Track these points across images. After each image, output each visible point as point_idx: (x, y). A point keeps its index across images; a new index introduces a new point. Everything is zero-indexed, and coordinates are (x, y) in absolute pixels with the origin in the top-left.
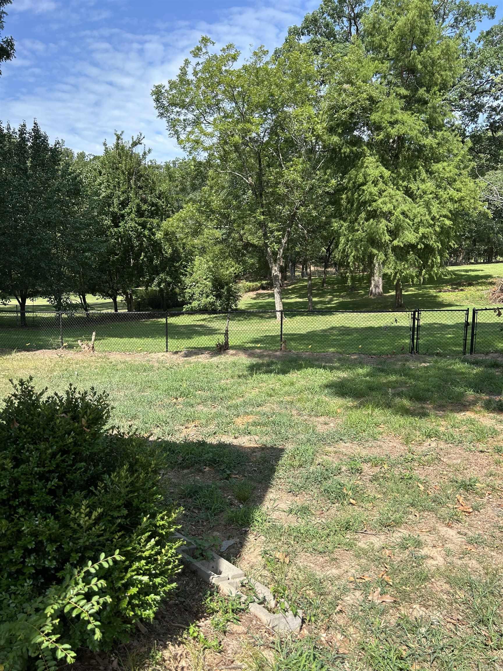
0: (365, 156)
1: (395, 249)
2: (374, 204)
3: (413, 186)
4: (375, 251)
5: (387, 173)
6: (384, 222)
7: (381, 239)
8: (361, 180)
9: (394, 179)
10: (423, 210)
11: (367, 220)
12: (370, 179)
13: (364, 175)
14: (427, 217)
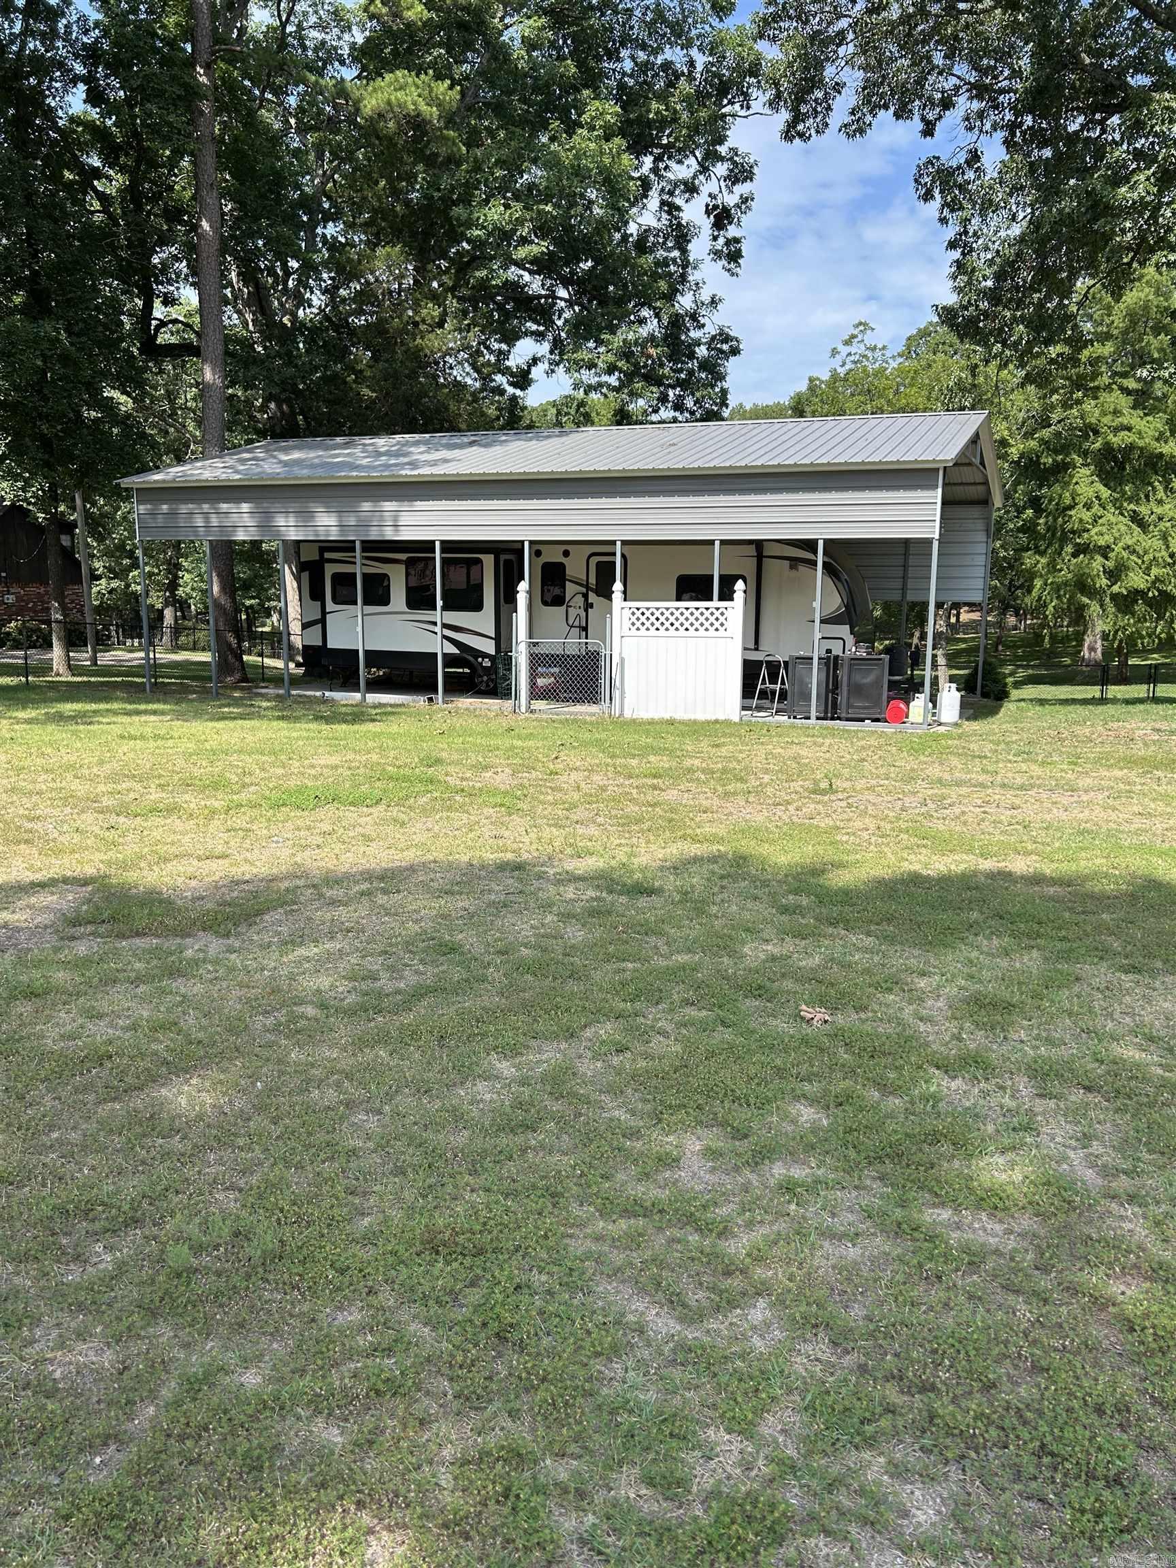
0: (1075, 467)
1: (1114, 597)
2: (1086, 535)
3: (1143, 510)
4: (1086, 600)
5: (1105, 493)
6: (1099, 559)
7: (1095, 584)
8: (1068, 502)
9: (1117, 500)
10: (1157, 543)
11: (1075, 555)
12: (1082, 500)
13: (1071, 495)
14: (1164, 553)
